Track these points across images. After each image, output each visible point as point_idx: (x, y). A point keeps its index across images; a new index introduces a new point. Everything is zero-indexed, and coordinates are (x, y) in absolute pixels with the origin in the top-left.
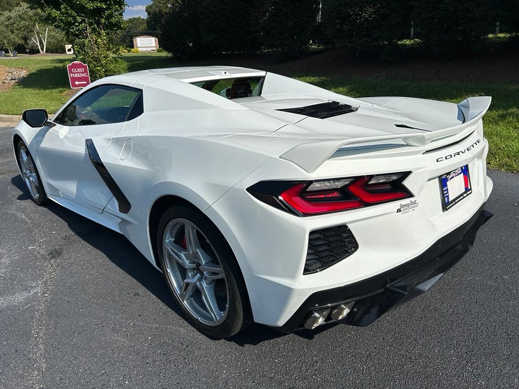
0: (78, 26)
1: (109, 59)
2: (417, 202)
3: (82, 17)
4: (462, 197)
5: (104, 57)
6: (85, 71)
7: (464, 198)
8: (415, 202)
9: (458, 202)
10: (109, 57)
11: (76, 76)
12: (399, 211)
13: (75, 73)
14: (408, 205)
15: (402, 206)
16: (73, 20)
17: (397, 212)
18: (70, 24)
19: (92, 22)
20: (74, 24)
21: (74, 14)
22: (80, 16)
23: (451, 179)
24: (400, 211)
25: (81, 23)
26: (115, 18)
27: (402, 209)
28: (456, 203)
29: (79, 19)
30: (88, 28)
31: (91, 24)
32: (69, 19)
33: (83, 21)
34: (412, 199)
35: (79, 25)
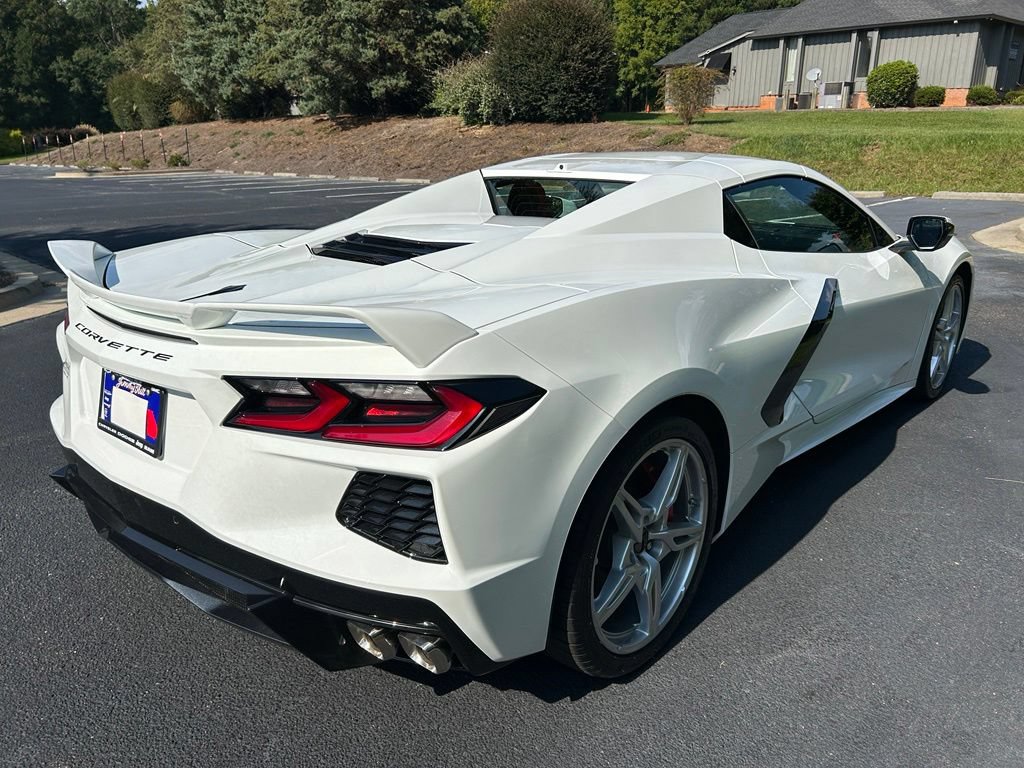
4: (133, 441)
7: (134, 445)
9: (120, 438)
23: (120, 387)
28: (116, 435)
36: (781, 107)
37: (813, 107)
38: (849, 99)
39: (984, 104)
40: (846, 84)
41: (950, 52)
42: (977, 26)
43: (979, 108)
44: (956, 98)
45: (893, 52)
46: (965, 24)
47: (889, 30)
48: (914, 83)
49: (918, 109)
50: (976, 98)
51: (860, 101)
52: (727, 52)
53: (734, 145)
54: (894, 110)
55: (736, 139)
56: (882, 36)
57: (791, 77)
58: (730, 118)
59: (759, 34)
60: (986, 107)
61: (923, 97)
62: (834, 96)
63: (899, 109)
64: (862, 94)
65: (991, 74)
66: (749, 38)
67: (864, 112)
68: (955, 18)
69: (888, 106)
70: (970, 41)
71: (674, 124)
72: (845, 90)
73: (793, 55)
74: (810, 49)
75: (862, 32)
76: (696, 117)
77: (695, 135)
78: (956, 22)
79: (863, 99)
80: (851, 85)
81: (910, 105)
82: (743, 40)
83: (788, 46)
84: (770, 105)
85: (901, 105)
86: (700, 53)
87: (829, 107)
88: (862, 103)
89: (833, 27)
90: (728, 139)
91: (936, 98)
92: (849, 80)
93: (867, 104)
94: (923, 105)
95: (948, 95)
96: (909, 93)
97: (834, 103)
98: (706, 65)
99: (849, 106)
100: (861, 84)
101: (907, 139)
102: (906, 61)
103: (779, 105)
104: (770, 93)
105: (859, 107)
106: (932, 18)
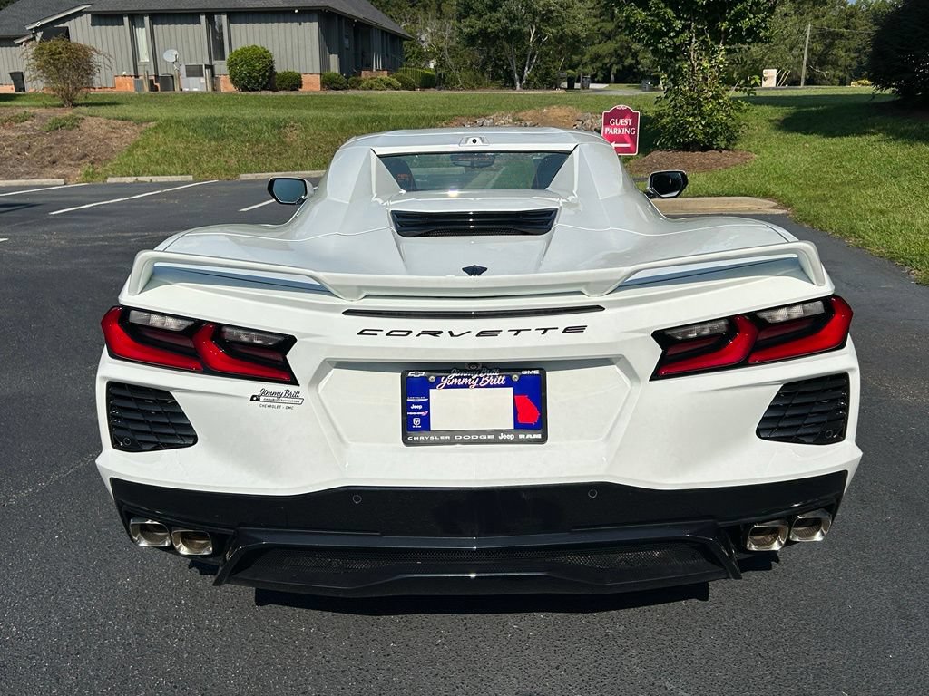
0: (674, 37)
1: (721, 101)
2: (300, 396)
3: (686, 20)
5: (713, 97)
6: (633, 124)
8: (296, 395)
10: (722, 98)
11: (615, 132)
12: (255, 398)
13: (614, 127)
14: (279, 396)
15: (264, 393)
16: (665, 26)
17: (252, 399)
18: (659, 35)
19: (702, 29)
20: (666, 34)
21: (670, 13)
22: (682, 18)
23: (447, 387)
24: (258, 400)
25: (681, 31)
26: (750, 19)
27: (262, 398)
29: (678, 25)
30: (694, 40)
31: (700, 33)
32: (658, 26)
33: (686, 27)
34: (293, 389)
35: (676, 36)
36: (142, 88)
37: (177, 89)
38: (213, 82)
39: (337, 89)
40: (207, 67)
41: (296, 40)
42: (316, 17)
43: (335, 92)
44: (312, 83)
45: (244, 36)
46: (305, 14)
47: (237, 15)
48: (272, 68)
49: (282, 93)
50: (328, 83)
51: (222, 84)
52: (61, 25)
53: (143, 129)
54: (259, 93)
55: (142, 123)
56: (230, 21)
57: (145, 56)
58: (113, 100)
59: (97, 9)
60: (340, 91)
61: (283, 81)
62: (197, 78)
63: (264, 93)
64: (223, 78)
65: (334, 60)
66: (87, 13)
67: (229, 95)
68: (297, 8)
69: (253, 90)
70: (311, 30)
71: (54, 106)
72: (207, 72)
73: (142, 34)
74: (158, 28)
75: (210, 15)
76: (79, 98)
77: (90, 118)
78: (296, 11)
79: (225, 82)
80: (211, 67)
81: (274, 89)
82: (80, 13)
83: (133, 24)
84: (128, 86)
85: (264, 88)
86: (28, 25)
87: (195, 89)
88: (226, 86)
89: (179, 7)
90: (131, 122)
91: (294, 82)
92: (207, 63)
93: (231, 88)
94: (285, 89)
95: (305, 79)
96: (269, 77)
97: (197, 85)
98: (38, 39)
99: (214, 89)
100: (221, 67)
101: (320, 121)
102: (259, 46)
103: (139, 85)
104: (124, 73)
105: (223, 89)
106: (274, 6)
